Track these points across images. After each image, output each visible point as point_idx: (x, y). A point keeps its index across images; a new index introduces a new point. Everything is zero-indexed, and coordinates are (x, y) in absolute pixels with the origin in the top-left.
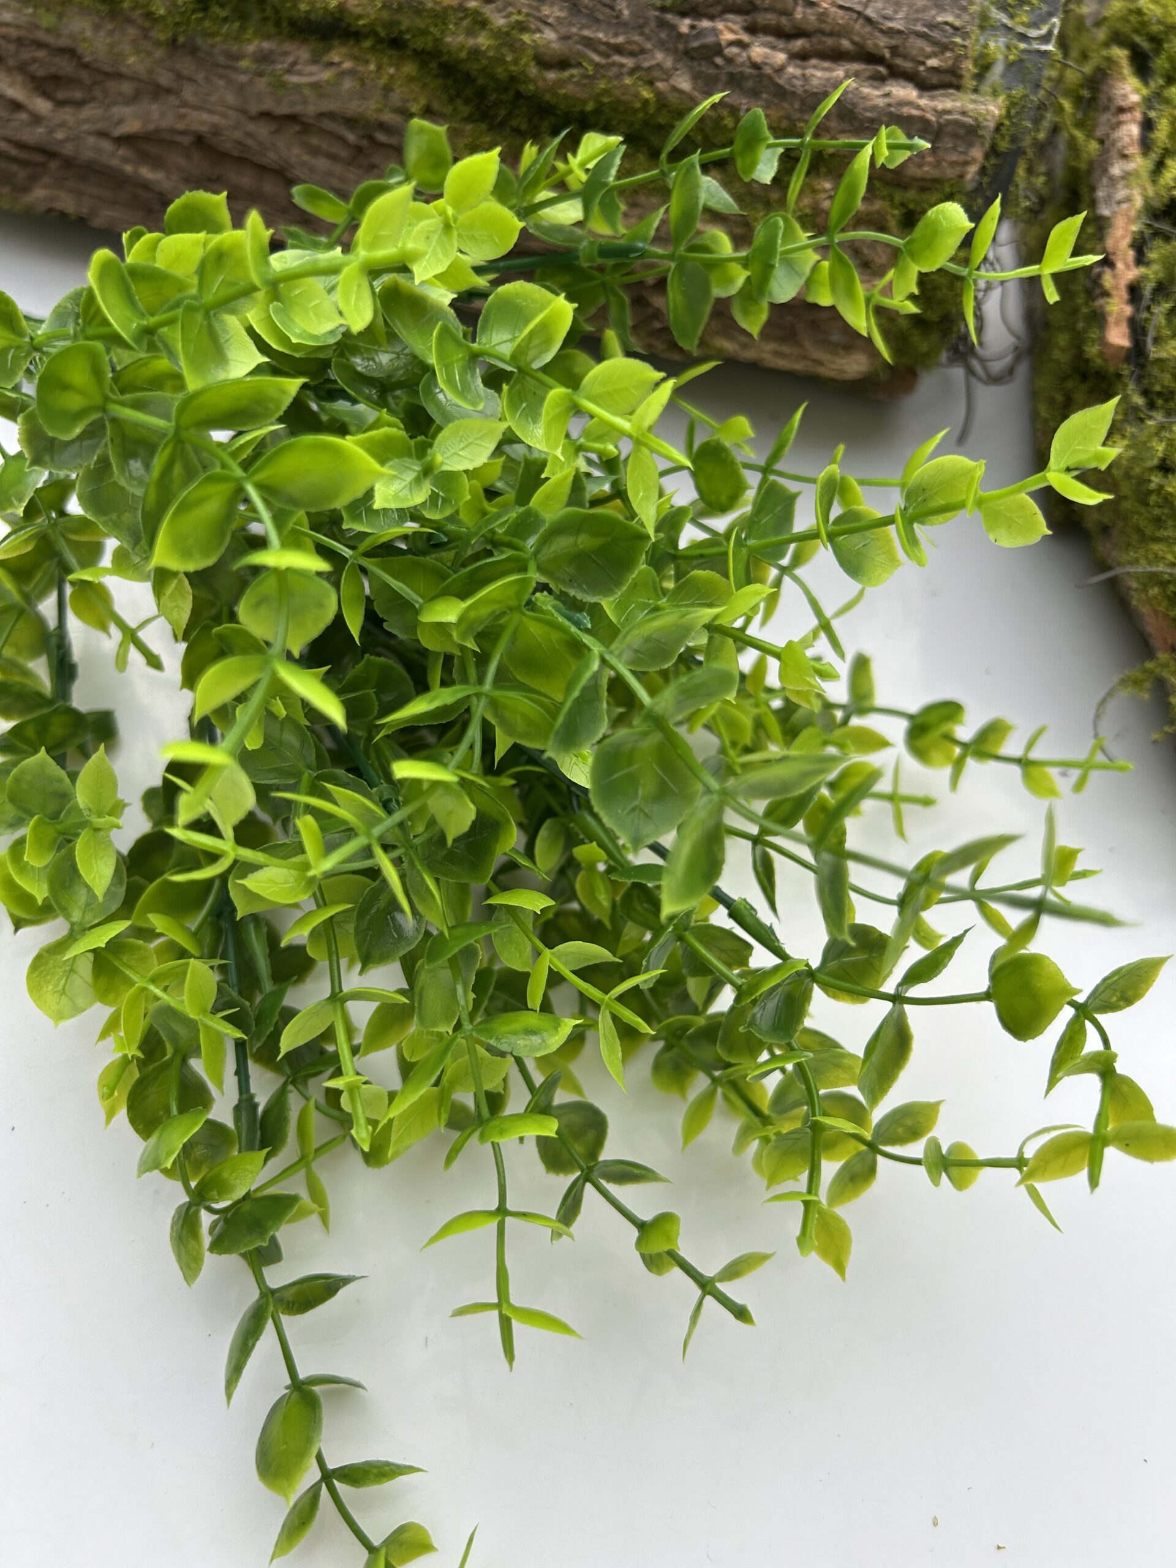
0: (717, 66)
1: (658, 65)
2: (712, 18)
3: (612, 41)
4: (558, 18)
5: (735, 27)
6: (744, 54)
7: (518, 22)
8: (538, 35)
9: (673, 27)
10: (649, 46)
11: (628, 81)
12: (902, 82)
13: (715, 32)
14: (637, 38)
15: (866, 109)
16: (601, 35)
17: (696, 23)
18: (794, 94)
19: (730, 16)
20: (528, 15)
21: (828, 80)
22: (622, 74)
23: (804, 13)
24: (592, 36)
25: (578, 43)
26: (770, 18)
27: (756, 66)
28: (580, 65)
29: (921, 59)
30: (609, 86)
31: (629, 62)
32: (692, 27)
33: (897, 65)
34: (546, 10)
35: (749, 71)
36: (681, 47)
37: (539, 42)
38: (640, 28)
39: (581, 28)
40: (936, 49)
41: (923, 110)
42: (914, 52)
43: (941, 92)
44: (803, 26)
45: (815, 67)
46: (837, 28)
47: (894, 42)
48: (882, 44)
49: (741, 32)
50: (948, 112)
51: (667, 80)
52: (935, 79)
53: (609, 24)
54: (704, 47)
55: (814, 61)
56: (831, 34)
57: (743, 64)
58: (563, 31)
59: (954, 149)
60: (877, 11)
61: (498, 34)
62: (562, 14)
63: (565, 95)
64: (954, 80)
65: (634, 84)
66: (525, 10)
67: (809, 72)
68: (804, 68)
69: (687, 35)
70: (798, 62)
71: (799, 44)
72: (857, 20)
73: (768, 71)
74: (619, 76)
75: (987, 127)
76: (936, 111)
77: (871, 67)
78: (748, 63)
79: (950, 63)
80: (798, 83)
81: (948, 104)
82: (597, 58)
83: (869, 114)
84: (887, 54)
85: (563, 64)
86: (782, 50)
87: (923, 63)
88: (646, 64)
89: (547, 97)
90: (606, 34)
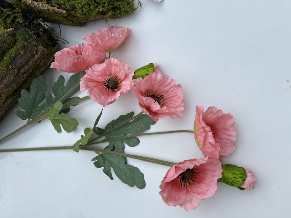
5: (22, 69)
26: (22, 66)
55: (29, 63)
60: (27, 56)
71: (26, 64)
82: (19, 82)
85: (18, 84)
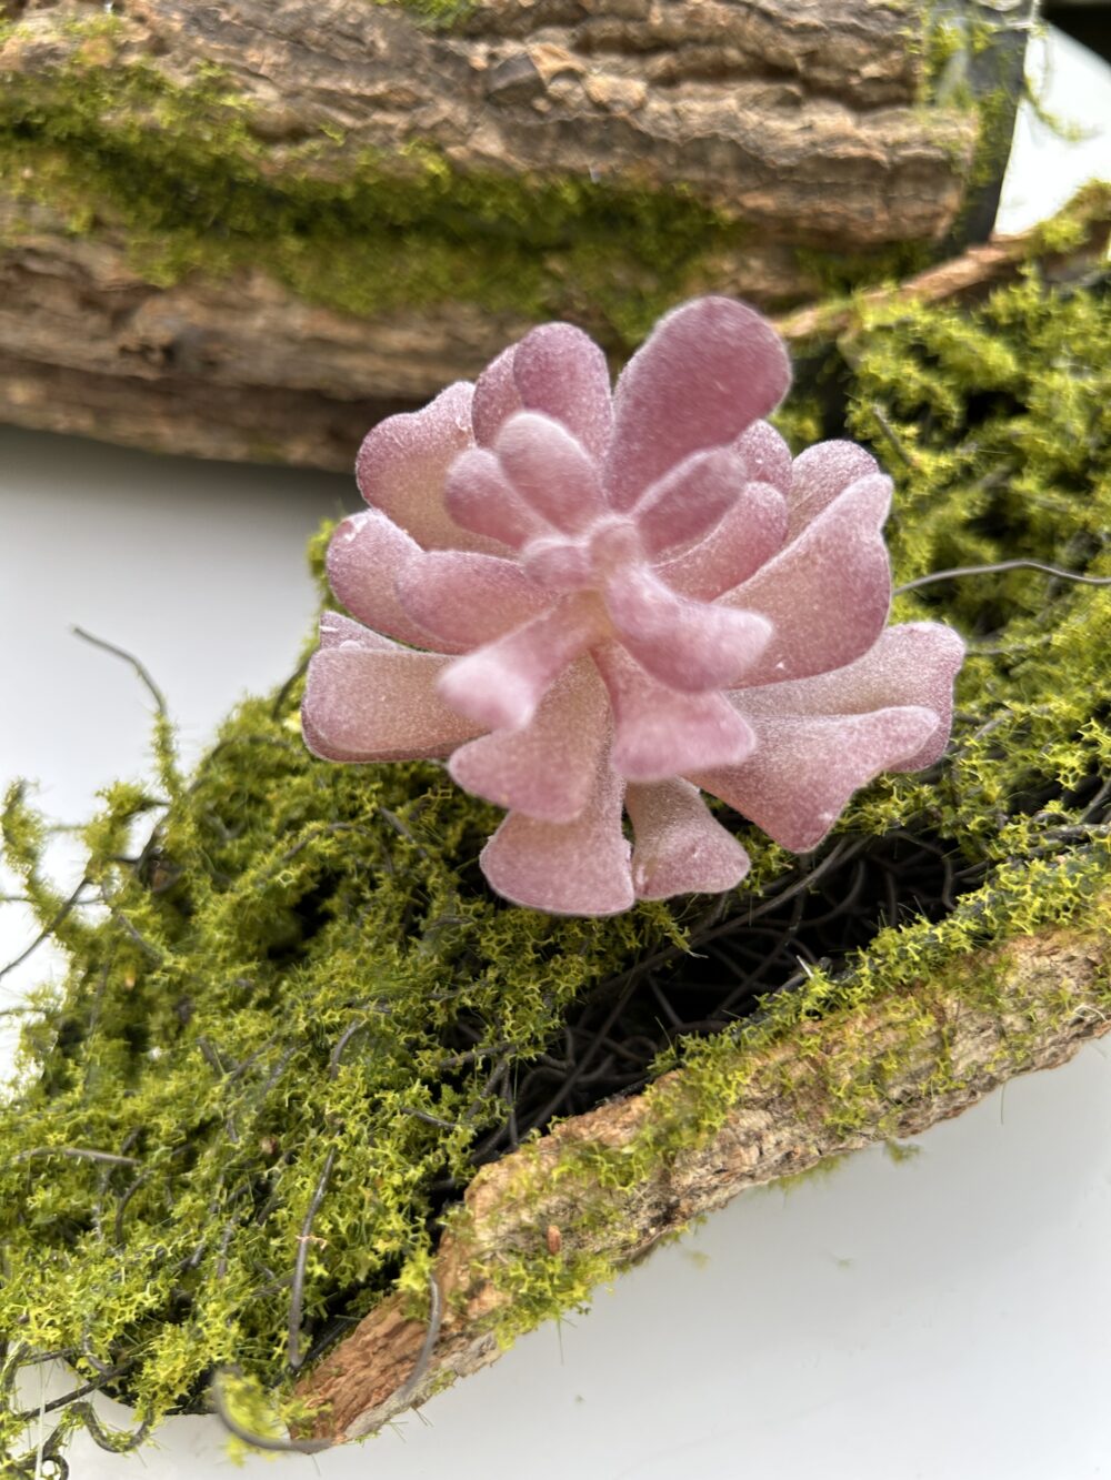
0: (540, 114)
1: (446, 121)
2: (519, 36)
3: (368, 92)
4: (275, 65)
6: (579, 90)
7: (211, 79)
8: (247, 96)
9: (461, 61)
10: (426, 93)
11: (402, 150)
12: (827, 105)
13: (528, 60)
14: (406, 83)
15: (779, 154)
16: (348, 85)
17: (496, 50)
18: (665, 142)
19: (549, 32)
20: (225, 66)
21: (715, 115)
22: (391, 140)
23: (663, 15)
24: (333, 87)
25: (312, 100)
27: (600, 107)
28: (320, 134)
29: (852, 66)
30: (374, 160)
31: (398, 121)
32: (492, 57)
33: (816, 80)
34: (253, 56)
35: (591, 115)
36: (478, 89)
37: (251, 105)
38: (409, 67)
39: (314, 78)
40: (874, 49)
41: (866, 146)
42: (841, 57)
43: (886, 112)
44: (664, 36)
45: (690, 96)
46: (718, 33)
47: (809, 46)
48: (791, 51)
49: (570, 55)
50: (905, 144)
51: (462, 143)
52: (875, 94)
53: (357, 66)
54: (513, 87)
56: (710, 41)
57: (580, 106)
58: (287, 84)
59: (917, 197)
61: (182, 101)
62: (282, 58)
63: (306, 180)
64: (903, 92)
65: (414, 153)
66: (219, 60)
67: (683, 105)
68: (673, 100)
69: (486, 71)
70: (663, 91)
72: (748, 16)
73: (621, 112)
74: (387, 143)
75: (964, 160)
76: (885, 144)
77: (776, 87)
78: (587, 104)
79: (898, 68)
80: (668, 125)
81: (902, 131)
83: (784, 162)
84: (799, 64)
86: (635, 76)
87: (857, 73)
88: (427, 122)
89: (279, 186)
90: (356, 83)
